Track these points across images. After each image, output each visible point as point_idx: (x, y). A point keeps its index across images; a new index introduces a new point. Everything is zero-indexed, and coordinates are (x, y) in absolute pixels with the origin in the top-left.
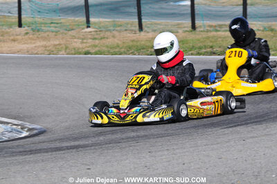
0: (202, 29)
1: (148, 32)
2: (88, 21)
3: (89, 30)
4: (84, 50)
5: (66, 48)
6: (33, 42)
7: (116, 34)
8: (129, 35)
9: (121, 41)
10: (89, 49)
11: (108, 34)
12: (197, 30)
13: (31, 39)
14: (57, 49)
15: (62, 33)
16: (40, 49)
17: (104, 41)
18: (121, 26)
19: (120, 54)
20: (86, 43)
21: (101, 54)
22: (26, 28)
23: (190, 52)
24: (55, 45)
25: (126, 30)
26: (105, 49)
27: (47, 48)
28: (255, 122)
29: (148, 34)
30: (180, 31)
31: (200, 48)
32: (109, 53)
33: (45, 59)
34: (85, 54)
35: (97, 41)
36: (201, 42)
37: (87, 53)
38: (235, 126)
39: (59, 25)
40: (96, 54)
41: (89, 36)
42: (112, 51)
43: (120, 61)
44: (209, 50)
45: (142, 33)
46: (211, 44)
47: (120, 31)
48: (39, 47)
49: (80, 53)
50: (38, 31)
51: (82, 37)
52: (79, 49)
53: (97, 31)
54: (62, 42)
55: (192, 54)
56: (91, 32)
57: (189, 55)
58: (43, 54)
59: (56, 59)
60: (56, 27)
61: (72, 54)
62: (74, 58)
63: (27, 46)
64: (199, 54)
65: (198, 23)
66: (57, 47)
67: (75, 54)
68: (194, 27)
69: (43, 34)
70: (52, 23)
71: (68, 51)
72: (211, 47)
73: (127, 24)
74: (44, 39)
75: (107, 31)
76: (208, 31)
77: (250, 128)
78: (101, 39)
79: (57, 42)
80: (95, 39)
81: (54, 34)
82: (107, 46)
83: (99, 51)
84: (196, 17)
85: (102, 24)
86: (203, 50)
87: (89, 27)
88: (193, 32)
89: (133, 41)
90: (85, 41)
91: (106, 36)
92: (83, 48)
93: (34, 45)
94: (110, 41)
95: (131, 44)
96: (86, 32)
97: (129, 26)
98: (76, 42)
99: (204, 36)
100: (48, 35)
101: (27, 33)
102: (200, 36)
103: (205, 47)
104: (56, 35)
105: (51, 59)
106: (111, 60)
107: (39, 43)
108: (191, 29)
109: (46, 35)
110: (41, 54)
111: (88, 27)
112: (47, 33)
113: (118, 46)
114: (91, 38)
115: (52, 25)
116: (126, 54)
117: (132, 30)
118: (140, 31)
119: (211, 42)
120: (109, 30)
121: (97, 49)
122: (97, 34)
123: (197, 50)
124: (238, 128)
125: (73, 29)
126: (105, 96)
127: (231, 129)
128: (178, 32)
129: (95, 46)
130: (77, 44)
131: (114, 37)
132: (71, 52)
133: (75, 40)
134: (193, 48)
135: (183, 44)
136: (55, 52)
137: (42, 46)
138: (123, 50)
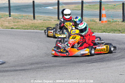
8: (29, 21)
9: (27, 23)
10: (12, 27)
17: (18, 23)
21: (19, 29)
25: (27, 19)
28: (101, 61)
29: (38, 21)
32: (22, 29)
34: (11, 29)
35: (16, 24)
37: (12, 28)
38: (92, 63)
40: (16, 29)
45: (35, 20)
47: (25, 19)
49: (9, 28)
56: (11, 19)
61: (5, 29)
71: (3, 27)
75: (18, 19)
77: (99, 64)
82: (21, 26)
89: (33, 24)
90: (10, 23)
92: (10, 26)
94: (21, 24)
95: (32, 25)
96: (9, 19)
108: (57, 19)
113: (26, 26)
116: (30, 29)
117: (30, 19)
120: (20, 18)
121: (16, 27)
124: (94, 64)
127: (90, 64)
128: (51, 20)
130: (7, 24)
131: (23, 21)
138: (28, 28)
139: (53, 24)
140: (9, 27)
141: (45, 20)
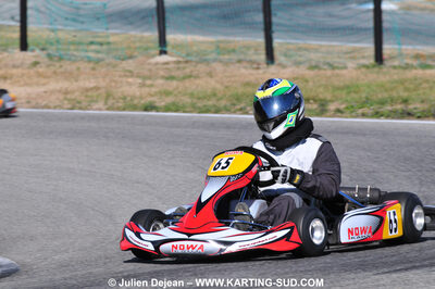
0: (396, 63)
1: (284, 67)
2: (162, 41)
3: (164, 58)
4: (143, 102)
5: (108, 96)
6: (43, 81)
7: (218, 67)
8: (243, 71)
9: (222, 83)
10: (150, 99)
11: (202, 68)
12: (388, 63)
13: (39, 75)
14: (90, 97)
15: (108, 65)
16: (53, 97)
17: (187, 83)
18: (234, 51)
19: (216, 112)
20: (152, 86)
21: (177, 111)
22: (38, 52)
23: (360, 111)
24: (87, 90)
25: (240, 61)
26: (187, 100)
27: (69, 96)
29: (284, 71)
30: (350, 65)
31: (382, 103)
32: (194, 109)
33: (60, 118)
34: (146, 110)
35: (175, 83)
36: (386, 90)
37: (150, 108)
39: (105, 47)
40: (167, 109)
41: (162, 73)
42: (200, 104)
43: (212, 125)
44: (399, 107)
46: (405, 95)
47: (226, 64)
48: (52, 92)
49: (135, 108)
50: (60, 59)
51: (147, 73)
52: (132, 99)
53: (179, 62)
54: (102, 84)
55: (363, 115)
56: (167, 63)
57: (357, 116)
58: (61, 107)
59: (83, 118)
60: (98, 52)
61: (118, 109)
62: (121, 117)
63: (29, 90)
64: (377, 115)
65: (387, 48)
66: (89, 94)
67: (124, 109)
68: (379, 57)
69: (67, 66)
70: (92, 43)
71: (110, 102)
72: (405, 101)
73: (248, 48)
74: (68, 76)
76: (407, 67)
78: (184, 78)
79: (92, 84)
80: (172, 78)
81: (91, 65)
82: (192, 95)
83: (174, 104)
84: (385, 37)
85: (195, 48)
86: (389, 108)
87: (165, 53)
88: (376, 69)
90: (148, 82)
91: (195, 73)
92: (143, 98)
93: (42, 89)
95: (241, 90)
96: (157, 64)
97: (252, 52)
98: (130, 84)
99: (396, 77)
100: (78, 69)
101: (36, 64)
102: (388, 77)
103: (393, 101)
104: (93, 69)
105: (74, 119)
106: (194, 124)
107: (54, 85)
108: (372, 61)
109: (73, 67)
110: (55, 108)
111: (163, 52)
112: (78, 64)
113: (215, 95)
114: (163, 77)
115: (93, 47)
116: (227, 110)
117: (252, 62)
118: (268, 64)
119: (406, 89)
120: (205, 60)
121: (169, 100)
122: (178, 68)
123: (375, 107)
125: (131, 57)
126: (160, 198)
128: (346, 68)
129: (167, 93)
130: (132, 88)
131: (210, 75)
132: (116, 105)
133: (130, 80)
134: (366, 102)
135: (349, 93)
136: (84, 104)
137: (60, 91)
138: (223, 103)
139: (336, 83)
140: (136, 102)
141: (316, 67)
